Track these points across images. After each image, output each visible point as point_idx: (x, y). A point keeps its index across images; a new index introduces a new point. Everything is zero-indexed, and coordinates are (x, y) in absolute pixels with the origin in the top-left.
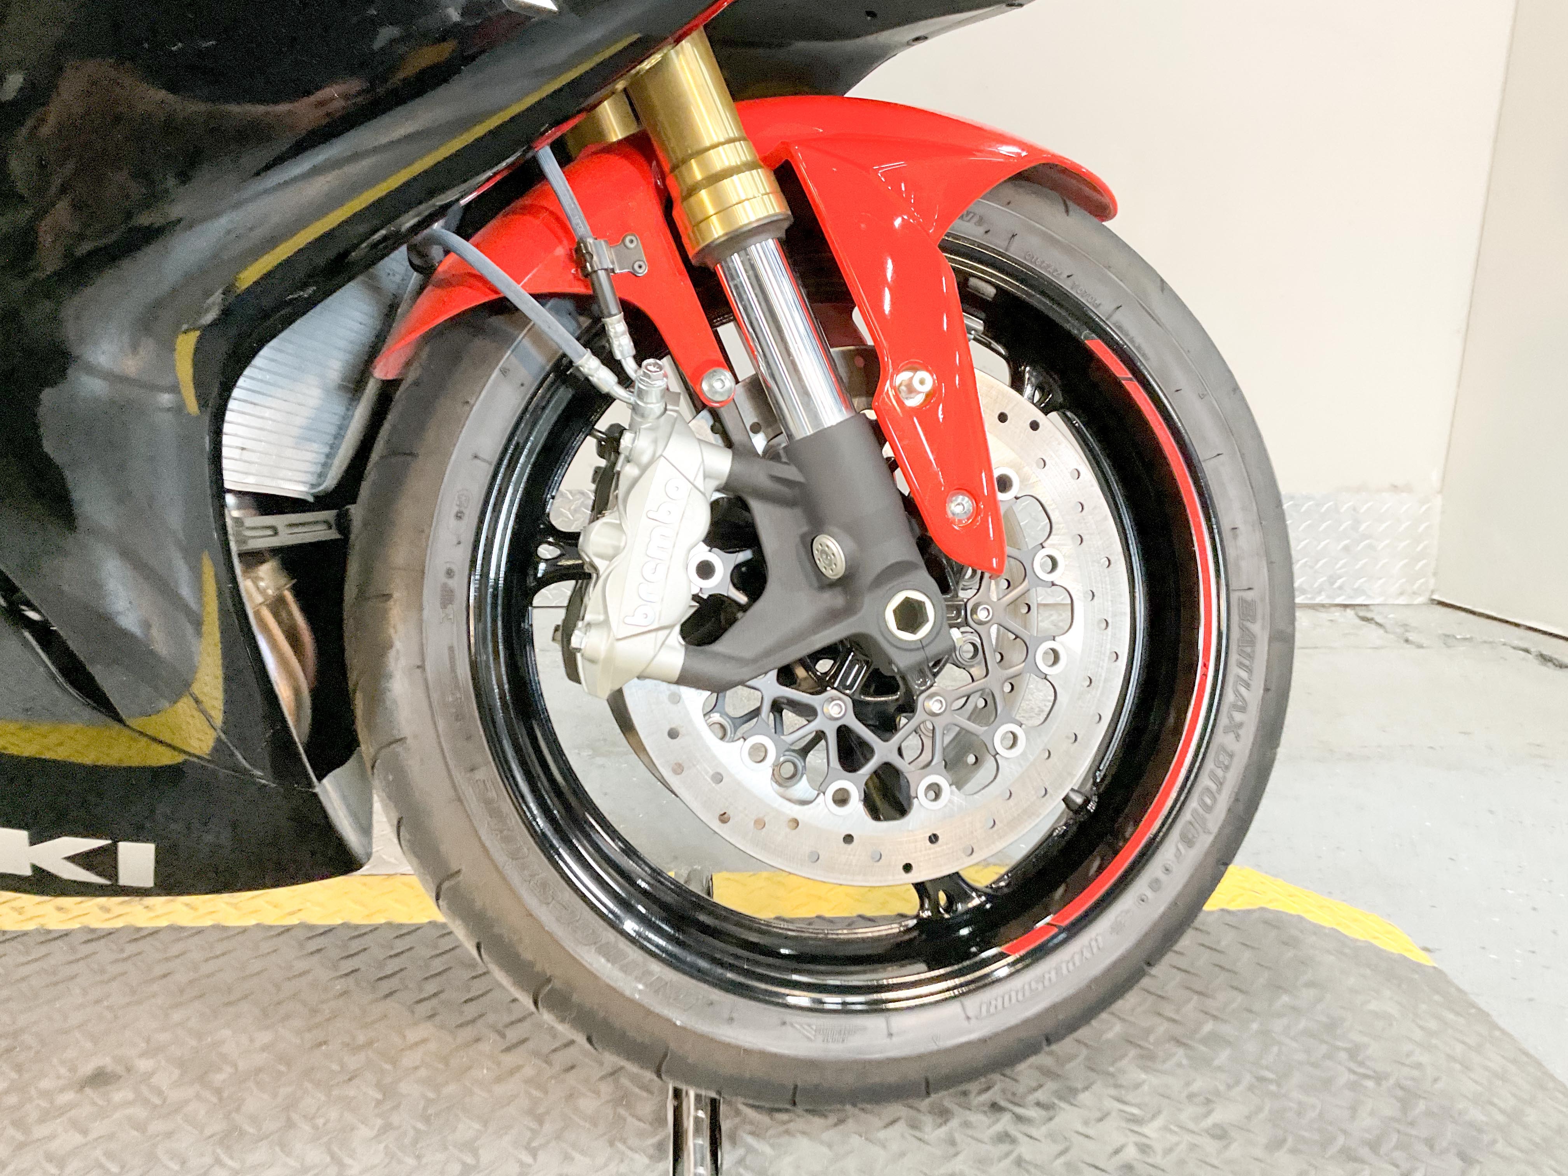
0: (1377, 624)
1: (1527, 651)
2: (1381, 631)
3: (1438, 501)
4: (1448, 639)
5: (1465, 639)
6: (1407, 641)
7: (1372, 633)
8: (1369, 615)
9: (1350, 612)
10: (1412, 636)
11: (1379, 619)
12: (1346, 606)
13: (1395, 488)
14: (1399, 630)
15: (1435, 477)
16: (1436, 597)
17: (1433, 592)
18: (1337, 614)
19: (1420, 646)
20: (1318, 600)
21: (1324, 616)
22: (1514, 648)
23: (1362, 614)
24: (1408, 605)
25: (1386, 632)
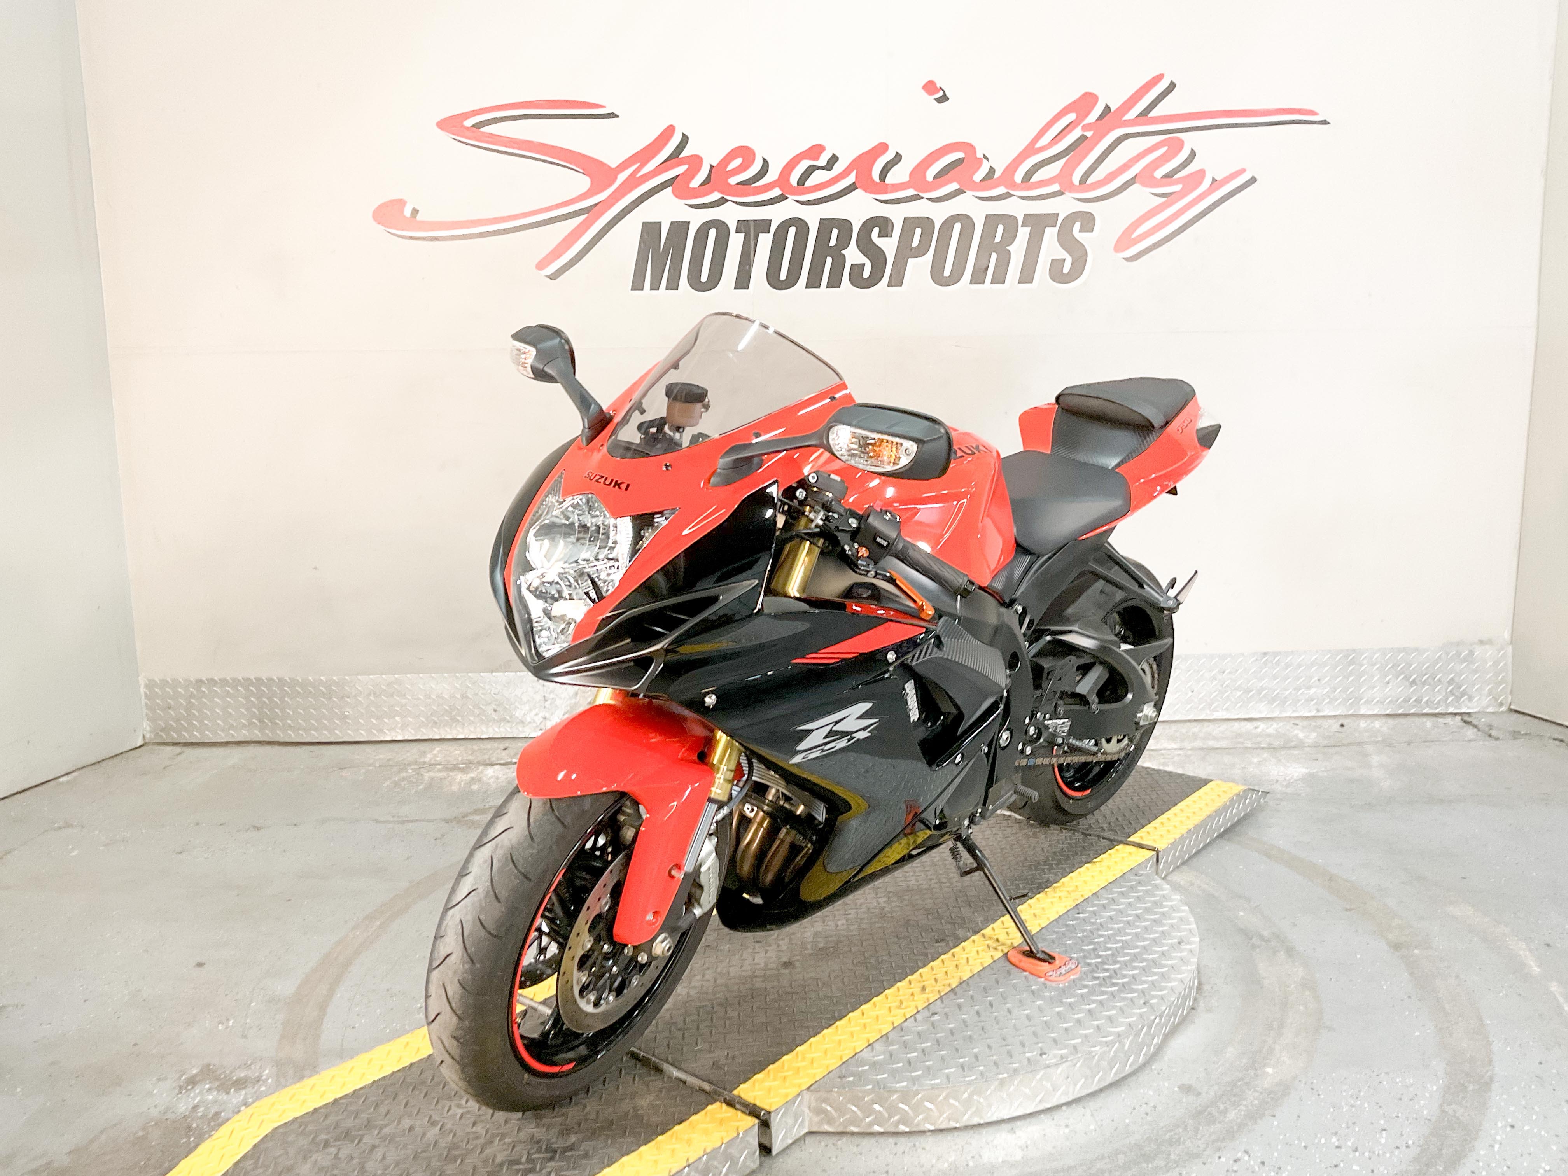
0: (1475, 726)
1: (1561, 741)
2: (1475, 730)
3: (1510, 649)
4: (1515, 735)
5: (1526, 734)
6: (1490, 736)
7: (1470, 732)
8: (1469, 719)
9: (1458, 718)
10: (1493, 733)
11: (1475, 722)
12: (1455, 714)
13: (1481, 642)
14: (1487, 729)
15: (1507, 635)
16: (1512, 707)
17: (1510, 704)
18: (1449, 720)
19: (1497, 739)
20: (1437, 711)
21: (1441, 720)
22: (1555, 739)
23: (1466, 718)
24: (1493, 713)
25: (1479, 730)
